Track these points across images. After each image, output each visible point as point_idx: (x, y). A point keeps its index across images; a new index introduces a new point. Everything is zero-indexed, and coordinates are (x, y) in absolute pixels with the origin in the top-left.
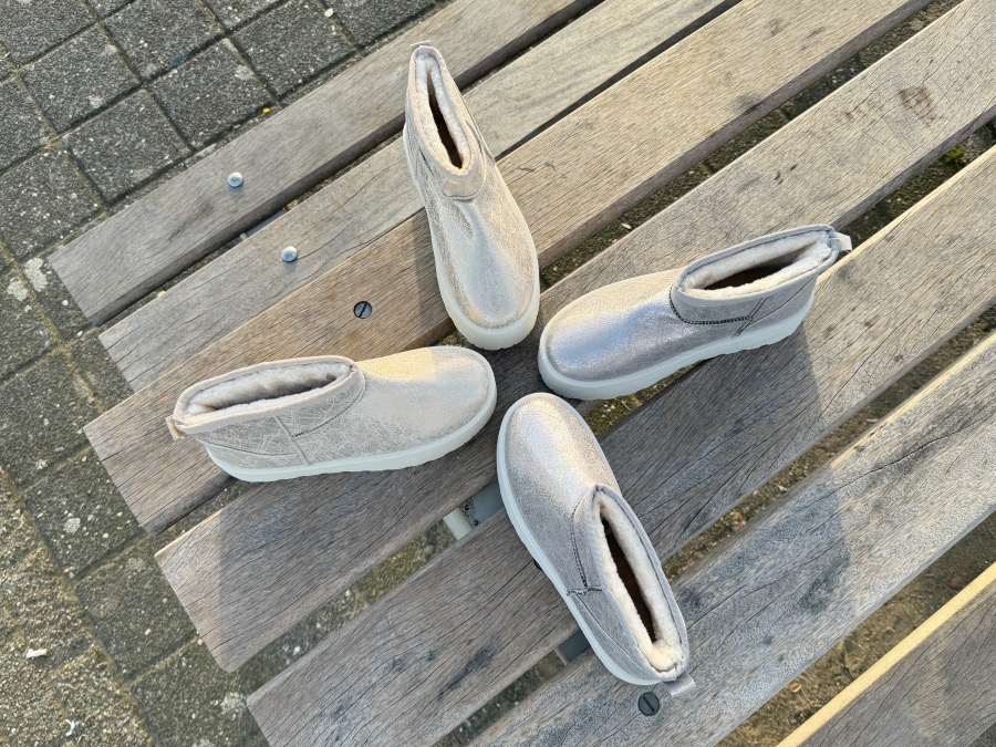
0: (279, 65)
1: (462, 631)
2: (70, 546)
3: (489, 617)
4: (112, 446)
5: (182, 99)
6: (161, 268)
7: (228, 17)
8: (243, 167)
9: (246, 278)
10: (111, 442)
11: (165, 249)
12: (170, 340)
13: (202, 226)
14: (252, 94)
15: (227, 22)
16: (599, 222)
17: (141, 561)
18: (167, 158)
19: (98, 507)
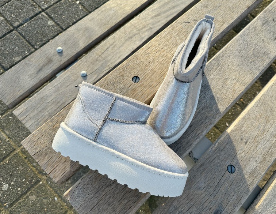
0: (63, 20)
1: (206, 205)
2: (5, 195)
3: (216, 197)
4: (36, 149)
5: (30, 33)
6: (35, 84)
7: (43, 5)
8: (62, 45)
9: (69, 84)
10: (35, 147)
11: (35, 77)
12: (42, 110)
13: (49, 67)
14: (55, 30)
15: (43, 7)
16: (218, 39)
17: (34, 196)
18: (26, 52)
19: (15, 179)
